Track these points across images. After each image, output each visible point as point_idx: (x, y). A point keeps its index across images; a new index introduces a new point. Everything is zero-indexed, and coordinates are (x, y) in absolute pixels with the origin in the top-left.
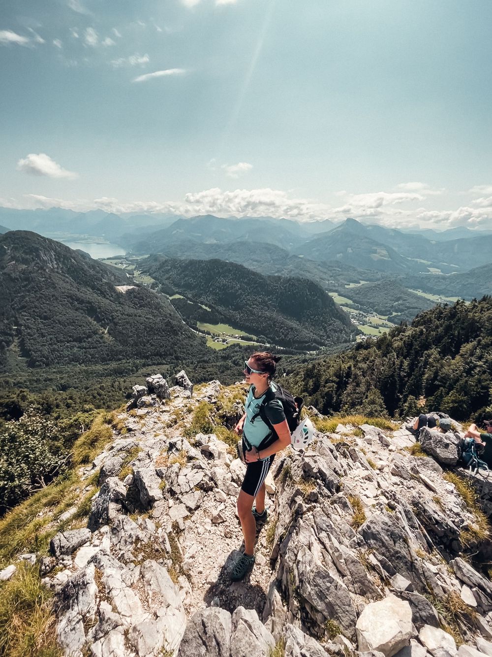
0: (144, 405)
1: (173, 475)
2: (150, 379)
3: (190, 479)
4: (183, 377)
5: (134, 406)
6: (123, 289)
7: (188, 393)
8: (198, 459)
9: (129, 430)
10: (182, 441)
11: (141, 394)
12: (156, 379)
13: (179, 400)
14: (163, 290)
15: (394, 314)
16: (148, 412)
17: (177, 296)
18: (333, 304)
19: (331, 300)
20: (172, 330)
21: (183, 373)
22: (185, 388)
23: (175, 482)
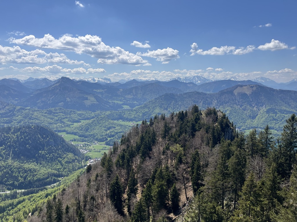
15: (109, 139)
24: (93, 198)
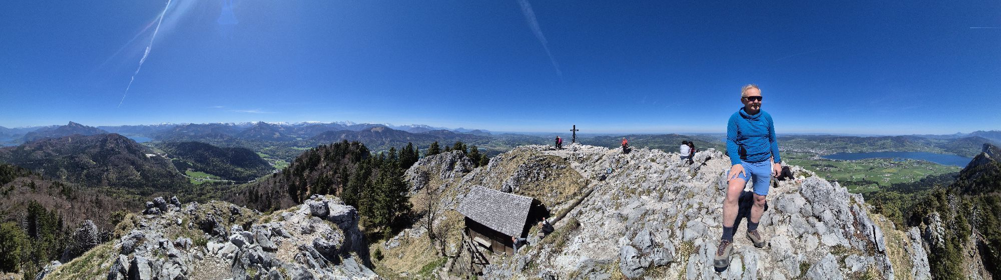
0: (151, 213)
1: (159, 267)
2: (156, 199)
3: (171, 273)
4: (175, 199)
5: (145, 213)
6: (148, 155)
7: (178, 208)
8: (177, 257)
9: (142, 226)
10: (167, 242)
11: (151, 206)
12: (160, 199)
13: (173, 212)
14: (169, 156)
15: (287, 158)
16: (154, 218)
17: (175, 159)
18: (259, 157)
19: (258, 155)
20: (171, 175)
21: (175, 197)
22: (177, 205)
23: (160, 274)
24: (277, 192)
